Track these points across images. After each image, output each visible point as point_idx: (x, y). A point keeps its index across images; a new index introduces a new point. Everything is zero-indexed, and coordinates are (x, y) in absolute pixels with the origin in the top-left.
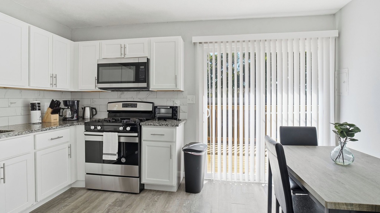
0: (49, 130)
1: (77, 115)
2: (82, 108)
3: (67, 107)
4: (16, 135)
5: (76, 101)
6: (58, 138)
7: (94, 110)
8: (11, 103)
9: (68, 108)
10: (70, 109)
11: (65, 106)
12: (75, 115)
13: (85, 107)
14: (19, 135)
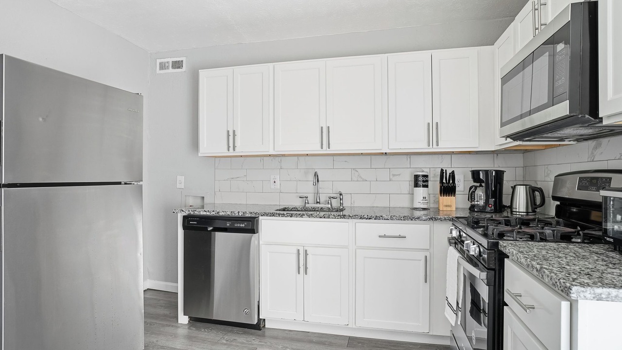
0: (375, 219)
1: (495, 202)
2: (512, 187)
3: (478, 184)
4: (321, 218)
5: (494, 173)
6: (400, 237)
7: (537, 193)
8: (394, 175)
9: (481, 186)
10: (484, 188)
11: (475, 182)
12: (492, 201)
13: (515, 186)
14: (325, 217)
